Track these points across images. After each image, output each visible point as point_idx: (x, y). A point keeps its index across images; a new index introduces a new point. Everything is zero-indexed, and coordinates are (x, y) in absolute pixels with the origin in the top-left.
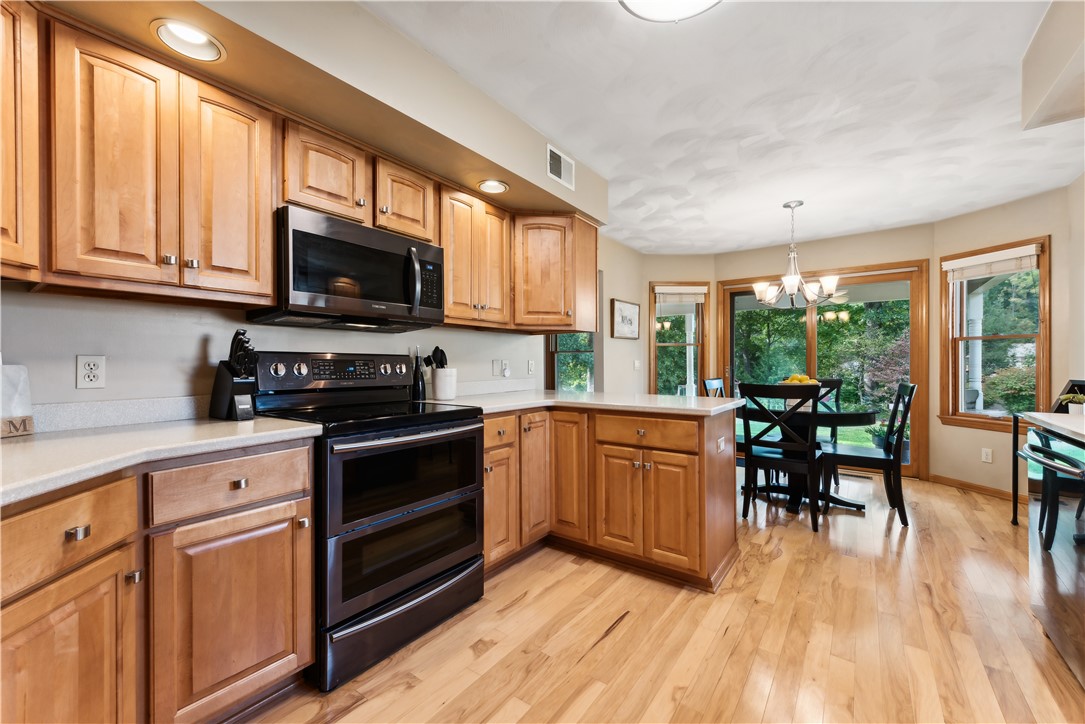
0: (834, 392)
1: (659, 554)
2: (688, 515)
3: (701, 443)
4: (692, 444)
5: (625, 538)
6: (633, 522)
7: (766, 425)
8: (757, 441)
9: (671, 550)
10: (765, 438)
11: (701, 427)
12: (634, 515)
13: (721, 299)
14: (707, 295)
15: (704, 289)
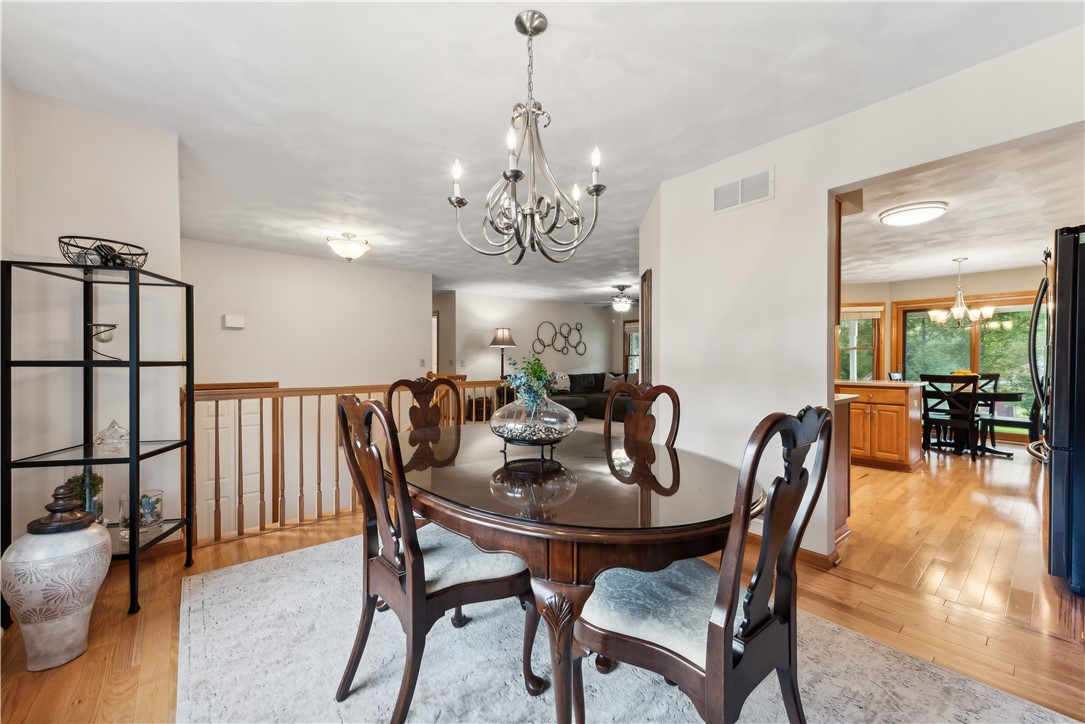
0: (993, 383)
1: (879, 455)
2: (898, 435)
3: (907, 400)
4: (902, 401)
5: (859, 448)
6: (864, 440)
7: (938, 400)
8: (933, 409)
9: (888, 452)
10: (937, 407)
11: (907, 392)
12: (864, 437)
13: (895, 314)
14: (883, 313)
15: (881, 308)
